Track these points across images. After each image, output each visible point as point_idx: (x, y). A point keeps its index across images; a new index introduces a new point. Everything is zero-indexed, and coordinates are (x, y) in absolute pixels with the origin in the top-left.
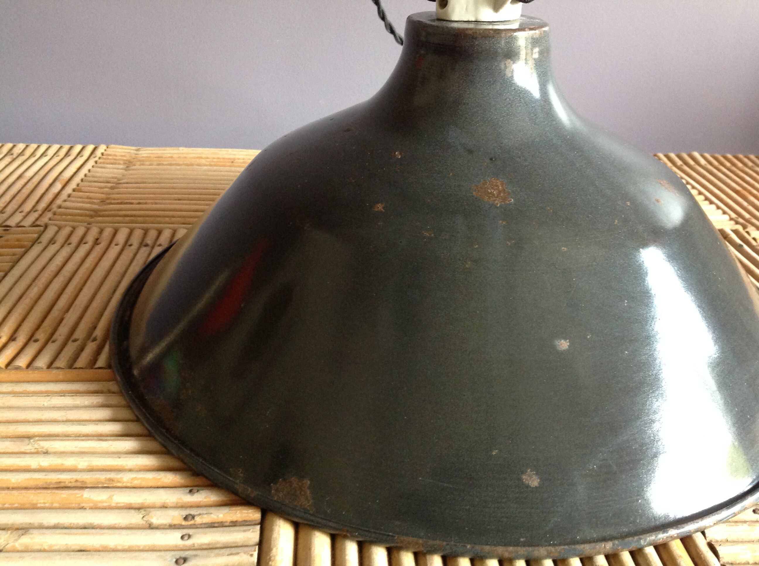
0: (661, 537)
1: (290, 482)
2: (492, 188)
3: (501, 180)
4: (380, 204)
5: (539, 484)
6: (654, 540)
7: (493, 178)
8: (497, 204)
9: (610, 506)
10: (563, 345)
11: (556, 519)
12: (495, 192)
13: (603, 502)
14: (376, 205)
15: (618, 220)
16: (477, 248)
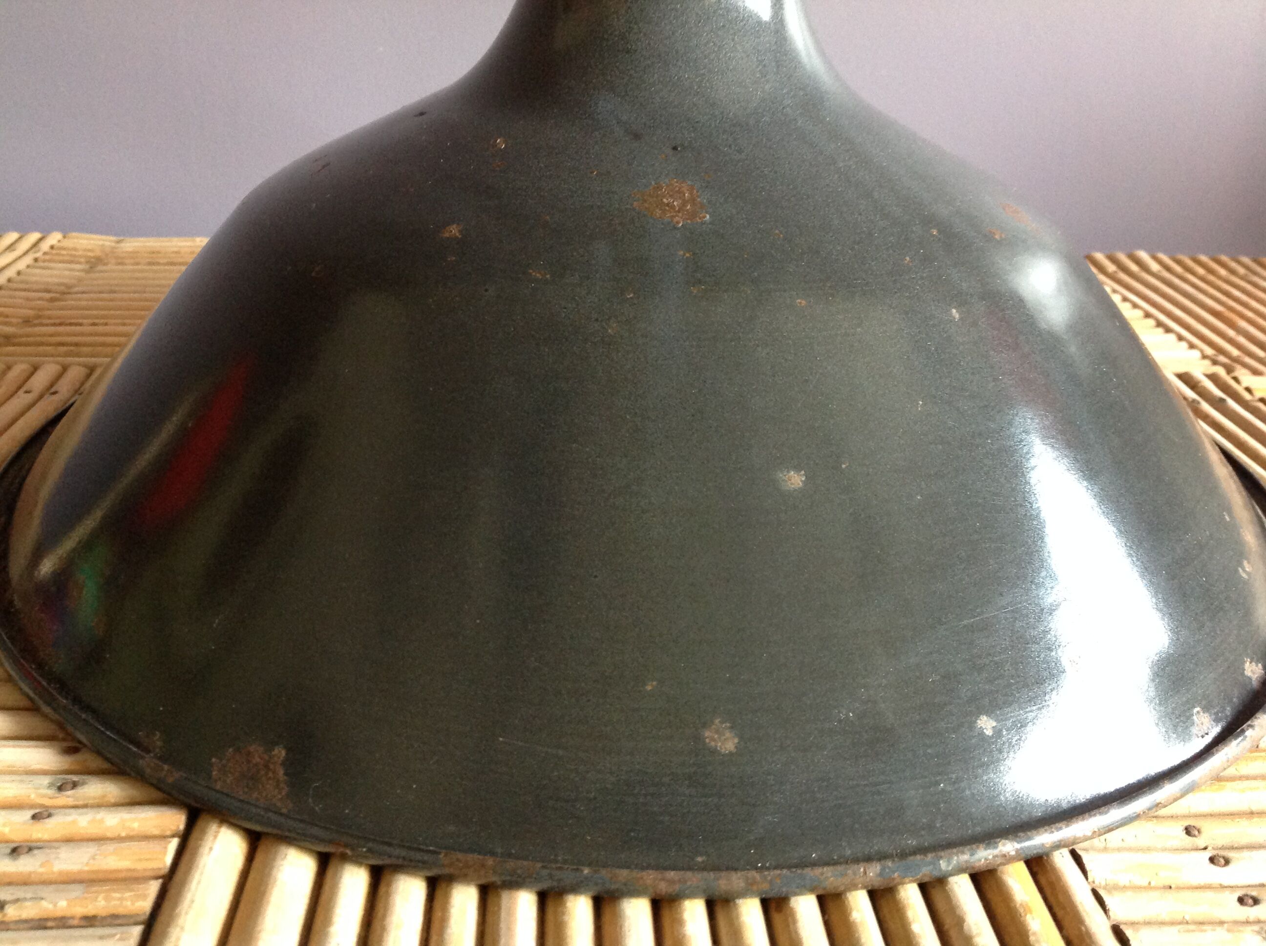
0: (983, 856)
1: (249, 753)
2: (671, 196)
3: (689, 183)
4: (454, 226)
5: (736, 747)
6: (966, 862)
7: (675, 180)
8: (678, 223)
9: (879, 793)
10: (795, 480)
11: (770, 818)
12: (675, 203)
13: (866, 785)
14: (447, 228)
15: (910, 258)
16: (631, 298)
